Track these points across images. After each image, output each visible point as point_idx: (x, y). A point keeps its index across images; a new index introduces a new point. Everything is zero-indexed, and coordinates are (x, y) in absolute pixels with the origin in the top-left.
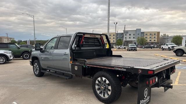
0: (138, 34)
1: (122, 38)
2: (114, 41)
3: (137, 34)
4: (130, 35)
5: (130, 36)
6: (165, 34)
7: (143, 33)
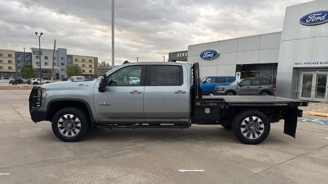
0: (62, 58)
1: (29, 62)
2: (9, 68)
3: (60, 59)
4: (46, 58)
5: (46, 61)
6: (104, 62)
7: (70, 57)
